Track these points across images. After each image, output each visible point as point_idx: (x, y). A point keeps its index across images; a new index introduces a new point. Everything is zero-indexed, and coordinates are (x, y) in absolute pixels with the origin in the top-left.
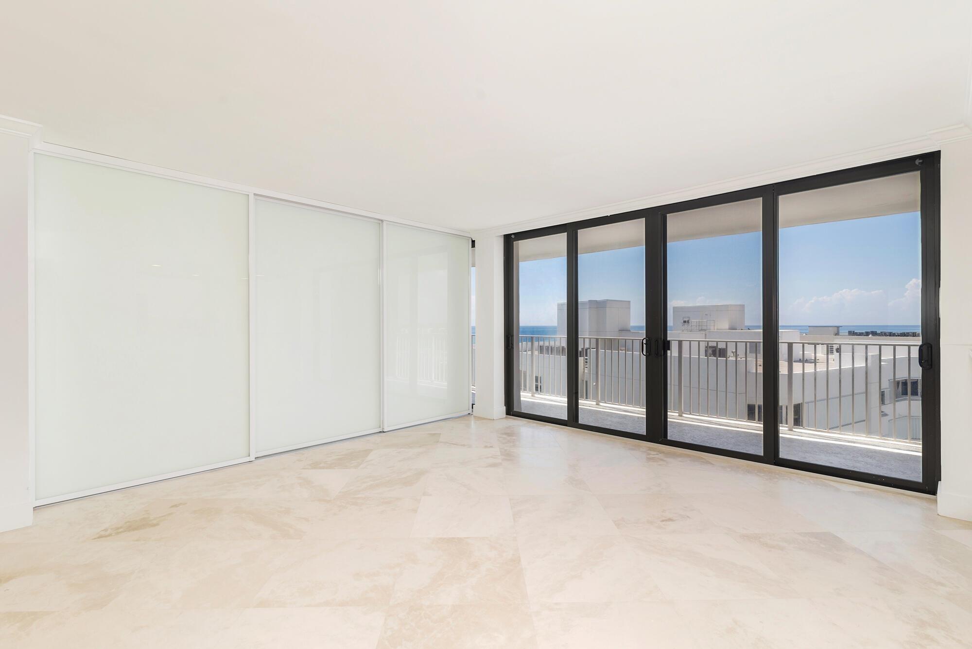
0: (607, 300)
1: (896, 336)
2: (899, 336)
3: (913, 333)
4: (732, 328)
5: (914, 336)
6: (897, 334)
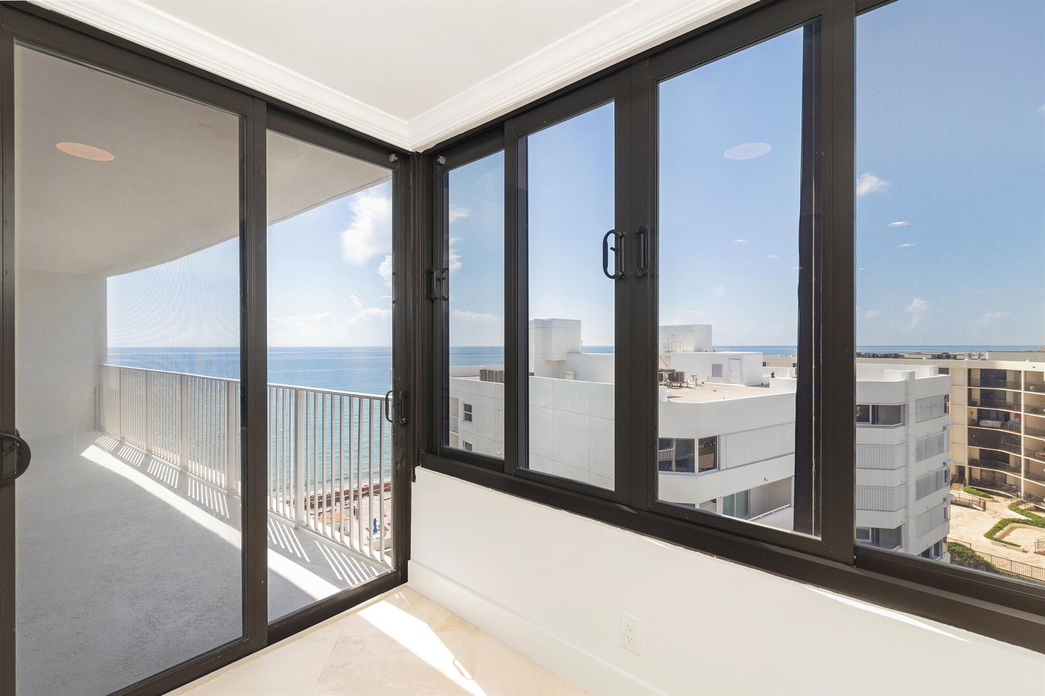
0: (553, 319)
1: (879, 357)
2: (881, 357)
3: (895, 354)
4: (698, 350)
5: (895, 358)
6: (879, 356)
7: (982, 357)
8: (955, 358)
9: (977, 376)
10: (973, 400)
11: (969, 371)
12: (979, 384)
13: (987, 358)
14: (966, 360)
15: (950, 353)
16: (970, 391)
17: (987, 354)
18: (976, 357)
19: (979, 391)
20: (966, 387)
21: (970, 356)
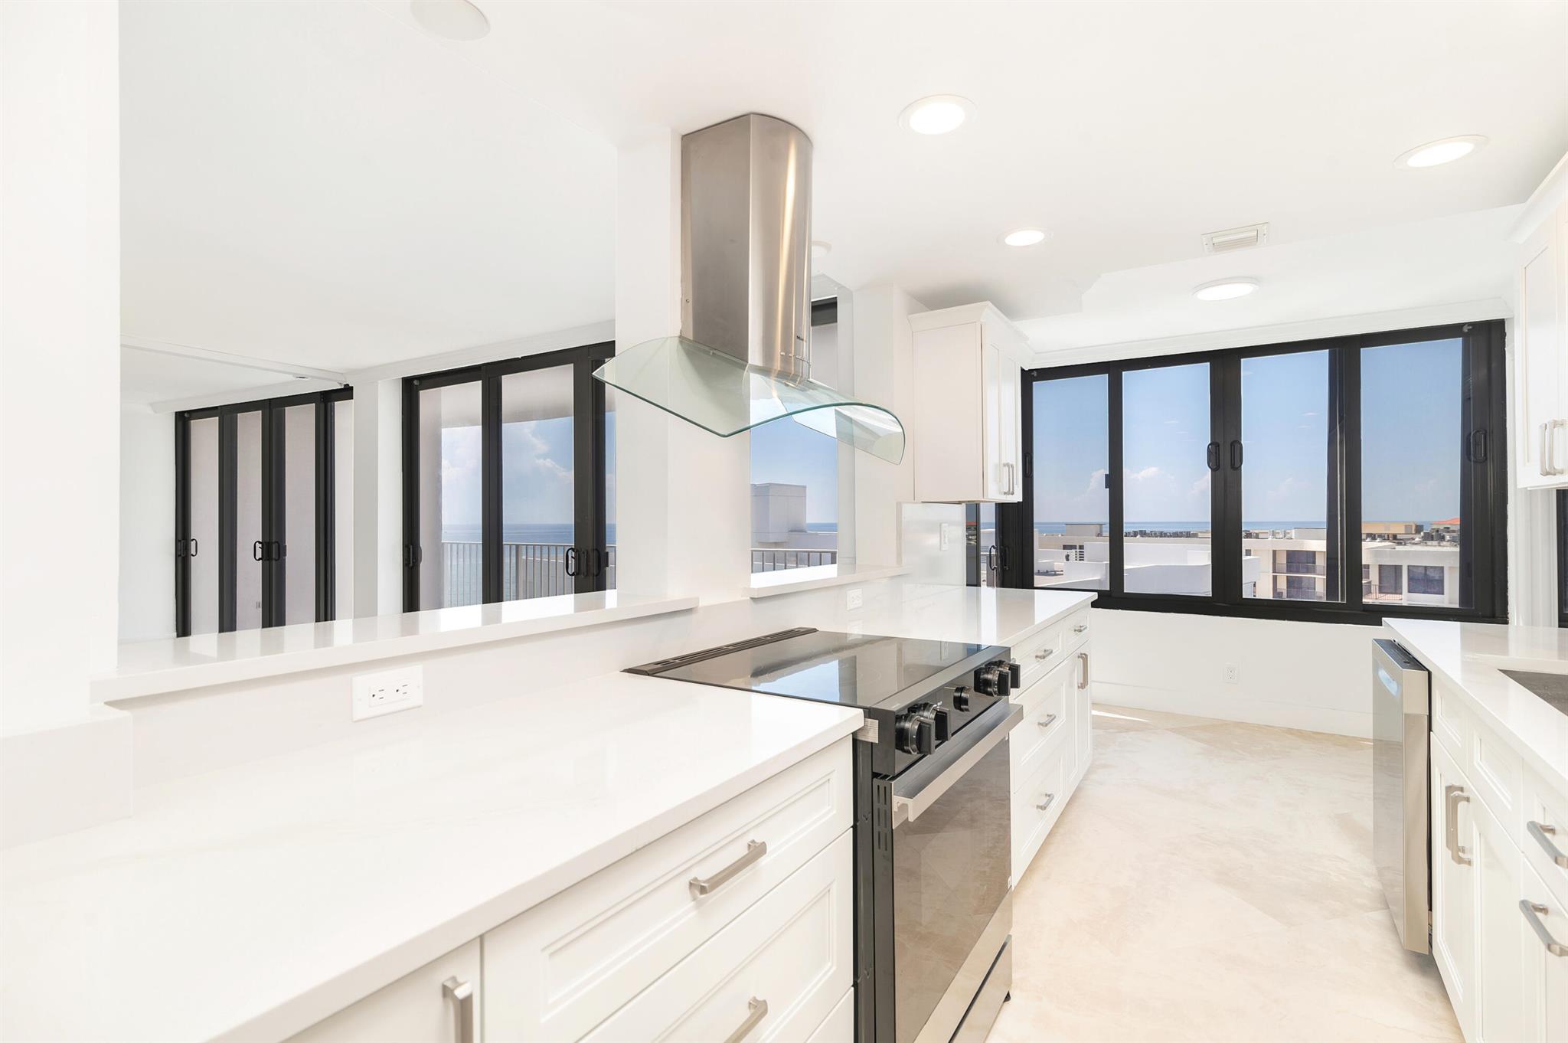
0: (770, 484)
2: (1171, 536)
7: (1288, 536)
8: (1257, 537)
9: (1282, 560)
10: (1278, 591)
11: (1274, 552)
12: (1285, 571)
13: (1293, 537)
14: (1270, 539)
15: (1251, 531)
16: (1275, 579)
17: (1293, 531)
18: (1281, 536)
19: (1286, 578)
20: (1271, 574)
21: (1274, 534)
